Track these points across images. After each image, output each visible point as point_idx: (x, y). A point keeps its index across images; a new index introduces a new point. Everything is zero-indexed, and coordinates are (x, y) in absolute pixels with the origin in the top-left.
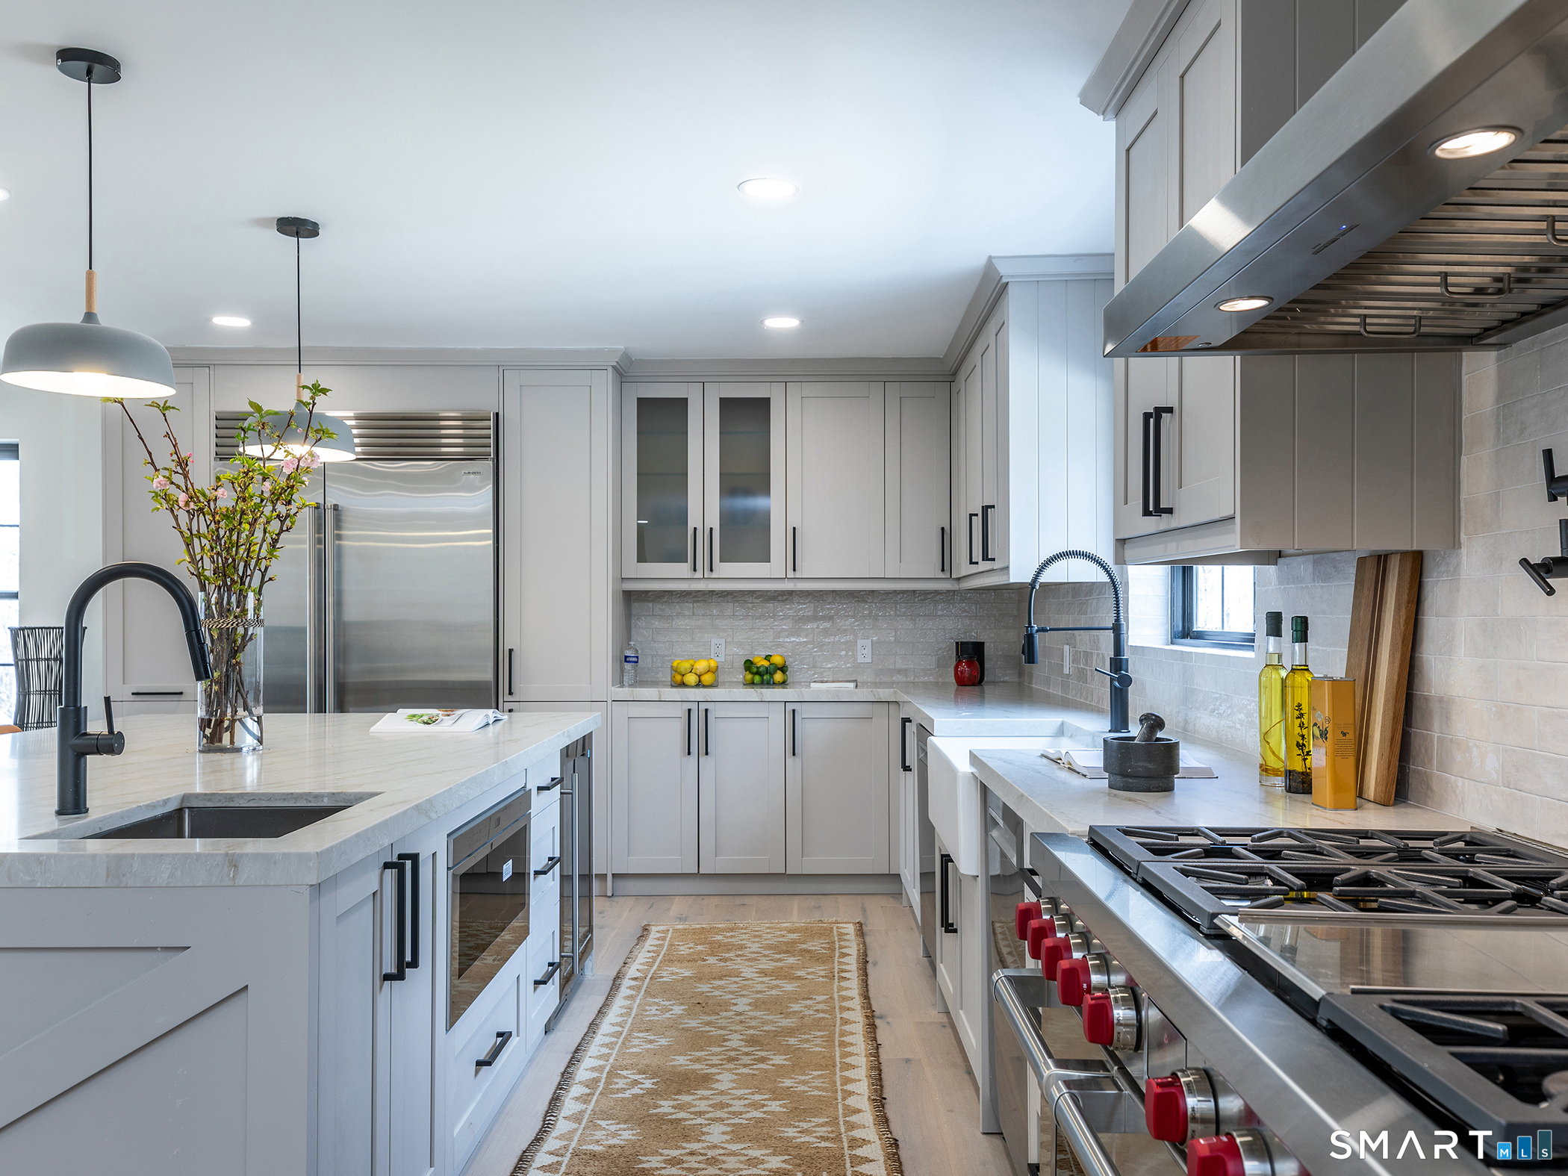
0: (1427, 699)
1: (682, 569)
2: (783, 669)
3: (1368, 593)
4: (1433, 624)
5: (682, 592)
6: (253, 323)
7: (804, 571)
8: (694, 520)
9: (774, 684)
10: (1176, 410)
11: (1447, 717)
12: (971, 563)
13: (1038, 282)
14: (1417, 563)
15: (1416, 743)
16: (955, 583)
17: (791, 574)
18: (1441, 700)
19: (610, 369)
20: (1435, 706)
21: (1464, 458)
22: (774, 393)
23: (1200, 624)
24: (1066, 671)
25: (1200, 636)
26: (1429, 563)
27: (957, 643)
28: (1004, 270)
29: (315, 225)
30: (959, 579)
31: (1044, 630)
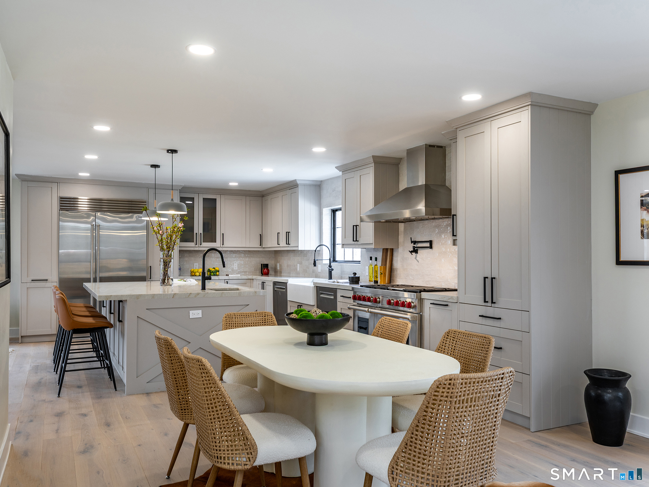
0: (394, 269)
1: (192, 244)
2: (218, 271)
3: (385, 254)
4: (395, 258)
5: (197, 250)
6: (90, 175)
7: (225, 245)
8: (196, 231)
9: (216, 275)
10: (359, 225)
11: (397, 271)
12: (278, 244)
13: (305, 185)
14: (392, 250)
15: (392, 275)
16: (263, 248)
17: (222, 246)
18: (396, 269)
19: (179, 190)
20: (395, 270)
21: (399, 236)
22: (218, 198)
23: (337, 259)
24: (298, 270)
25: (337, 261)
26: (394, 250)
27: (262, 264)
28: (298, 182)
29: (159, 166)
30: (264, 248)
31: (317, 260)
